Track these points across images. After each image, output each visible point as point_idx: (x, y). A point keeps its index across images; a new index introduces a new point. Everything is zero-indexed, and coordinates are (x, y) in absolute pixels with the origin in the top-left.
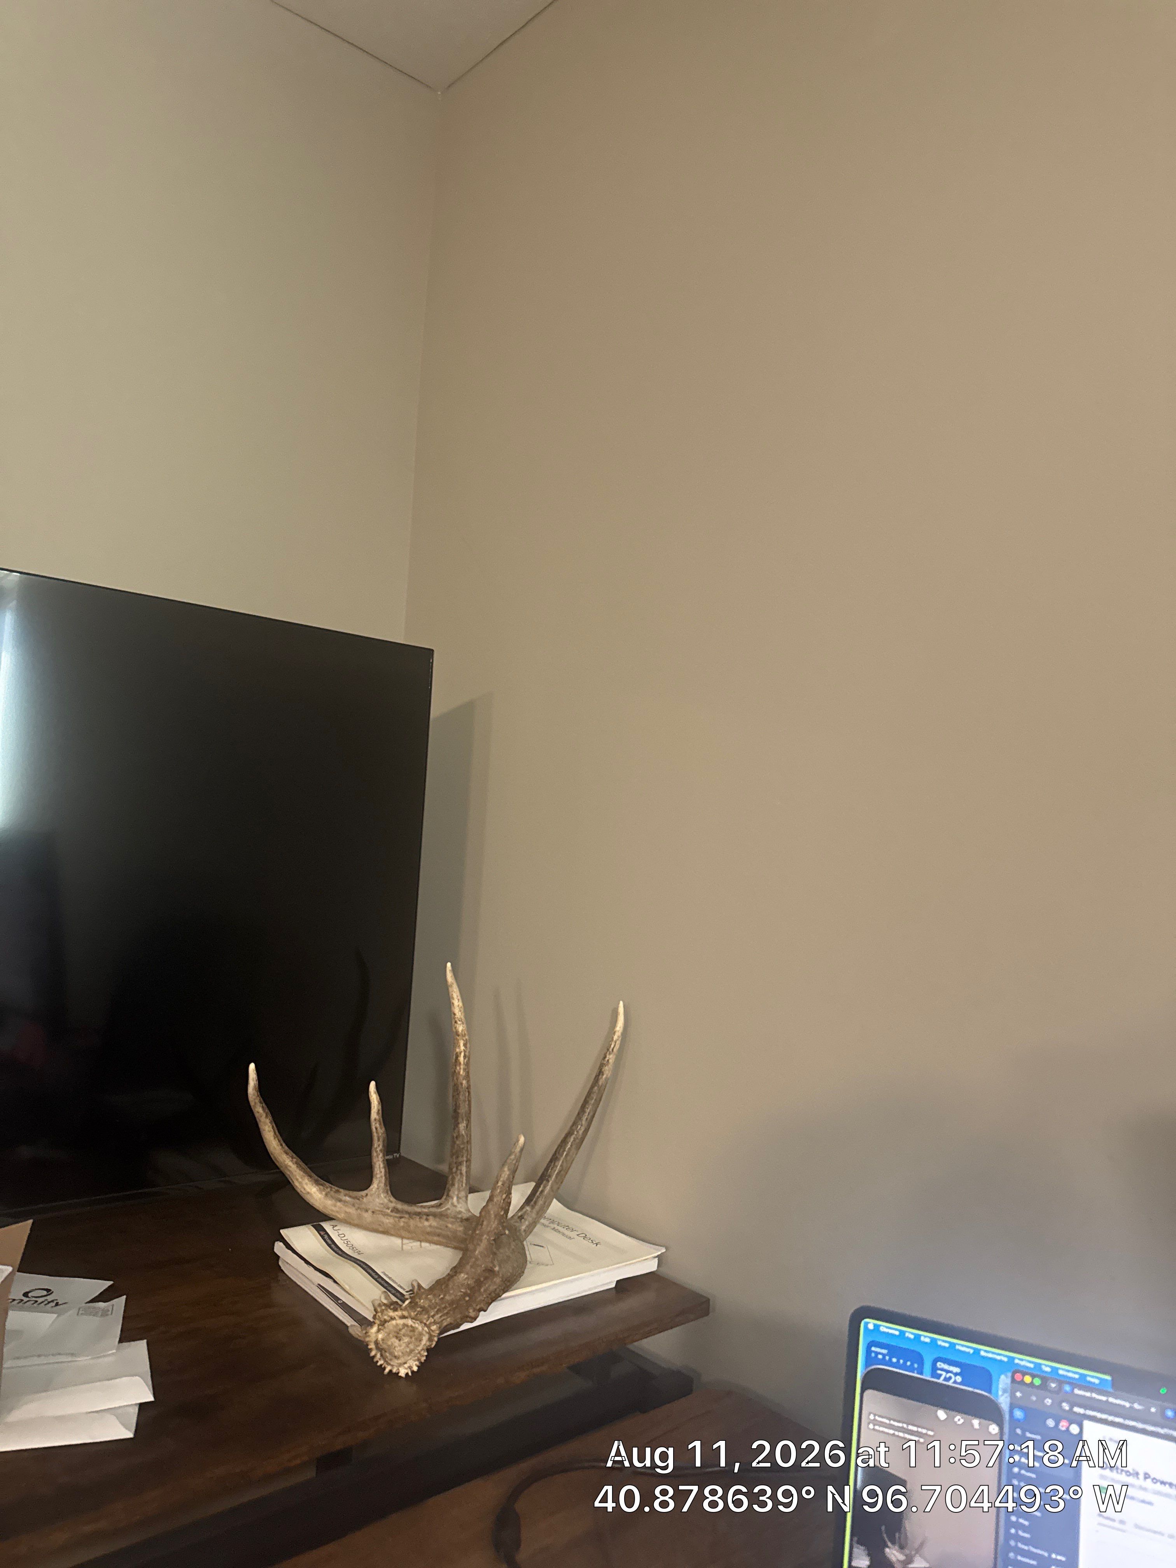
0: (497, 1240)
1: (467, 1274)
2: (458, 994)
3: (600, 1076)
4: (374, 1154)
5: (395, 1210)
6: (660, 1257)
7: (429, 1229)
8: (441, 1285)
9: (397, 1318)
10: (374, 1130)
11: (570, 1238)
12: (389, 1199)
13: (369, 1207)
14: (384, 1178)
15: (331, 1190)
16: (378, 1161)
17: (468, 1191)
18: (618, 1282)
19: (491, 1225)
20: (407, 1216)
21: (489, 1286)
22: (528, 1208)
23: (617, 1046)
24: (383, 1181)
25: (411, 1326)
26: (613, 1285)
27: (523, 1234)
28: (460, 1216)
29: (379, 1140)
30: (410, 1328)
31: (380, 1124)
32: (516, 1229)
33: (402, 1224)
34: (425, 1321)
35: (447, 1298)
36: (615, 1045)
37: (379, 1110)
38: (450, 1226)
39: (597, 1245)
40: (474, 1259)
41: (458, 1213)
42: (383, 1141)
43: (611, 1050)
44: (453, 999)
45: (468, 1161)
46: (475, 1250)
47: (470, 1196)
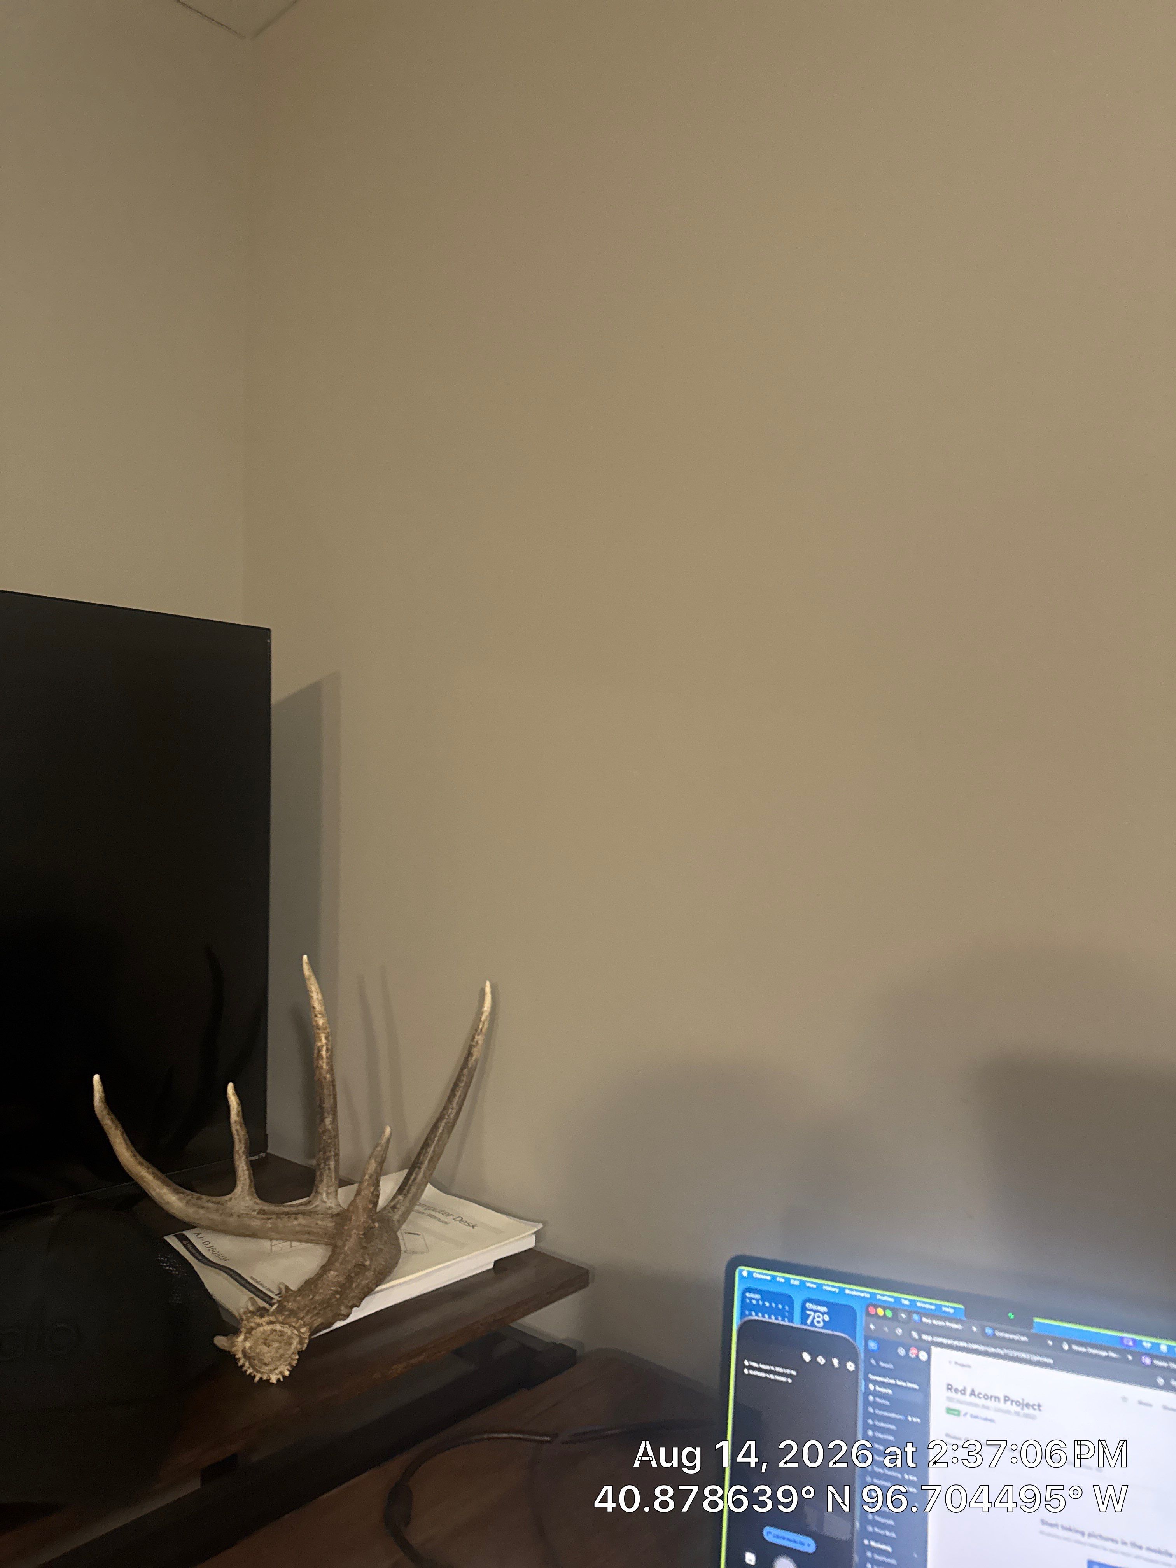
0: (368, 1234)
1: (336, 1270)
2: (317, 987)
3: (469, 1058)
4: (236, 1156)
5: (262, 1212)
6: (537, 1234)
7: (298, 1228)
8: (310, 1285)
9: (264, 1324)
10: (234, 1132)
11: (446, 1223)
12: (255, 1202)
13: (233, 1211)
14: (248, 1180)
15: (193, 1197)
16: (241, 1163)
17: (338, 1186)
18: (496, 1262)
19: (360, 1218)
20: (273, 1216)
21: (362, 1280)
22: (400, 1197)
23: (486, 1026)
24: (248, 1181)
25: (280, 1331)
26: (491, 1266)
27: (397, 1223)
28: (330, 1212)
29: (240, 1142)
30: (280, 1333)
31: (241, 1126)
32: (388, 1220)
33: (270, 1226)
34: (294, 1324)
35: (317, 1297)
36: (483, 1026)
37: (239, 1112)
38: (320, 1222)
39: (473, 1228)
40: (342, 1256)
41: (326, 1208)
42: (246, 1143)
43: (479, 1031)
44: (312, 992)
45: (337, 1155)
46: (344, 1245)
47: (340, 1190)
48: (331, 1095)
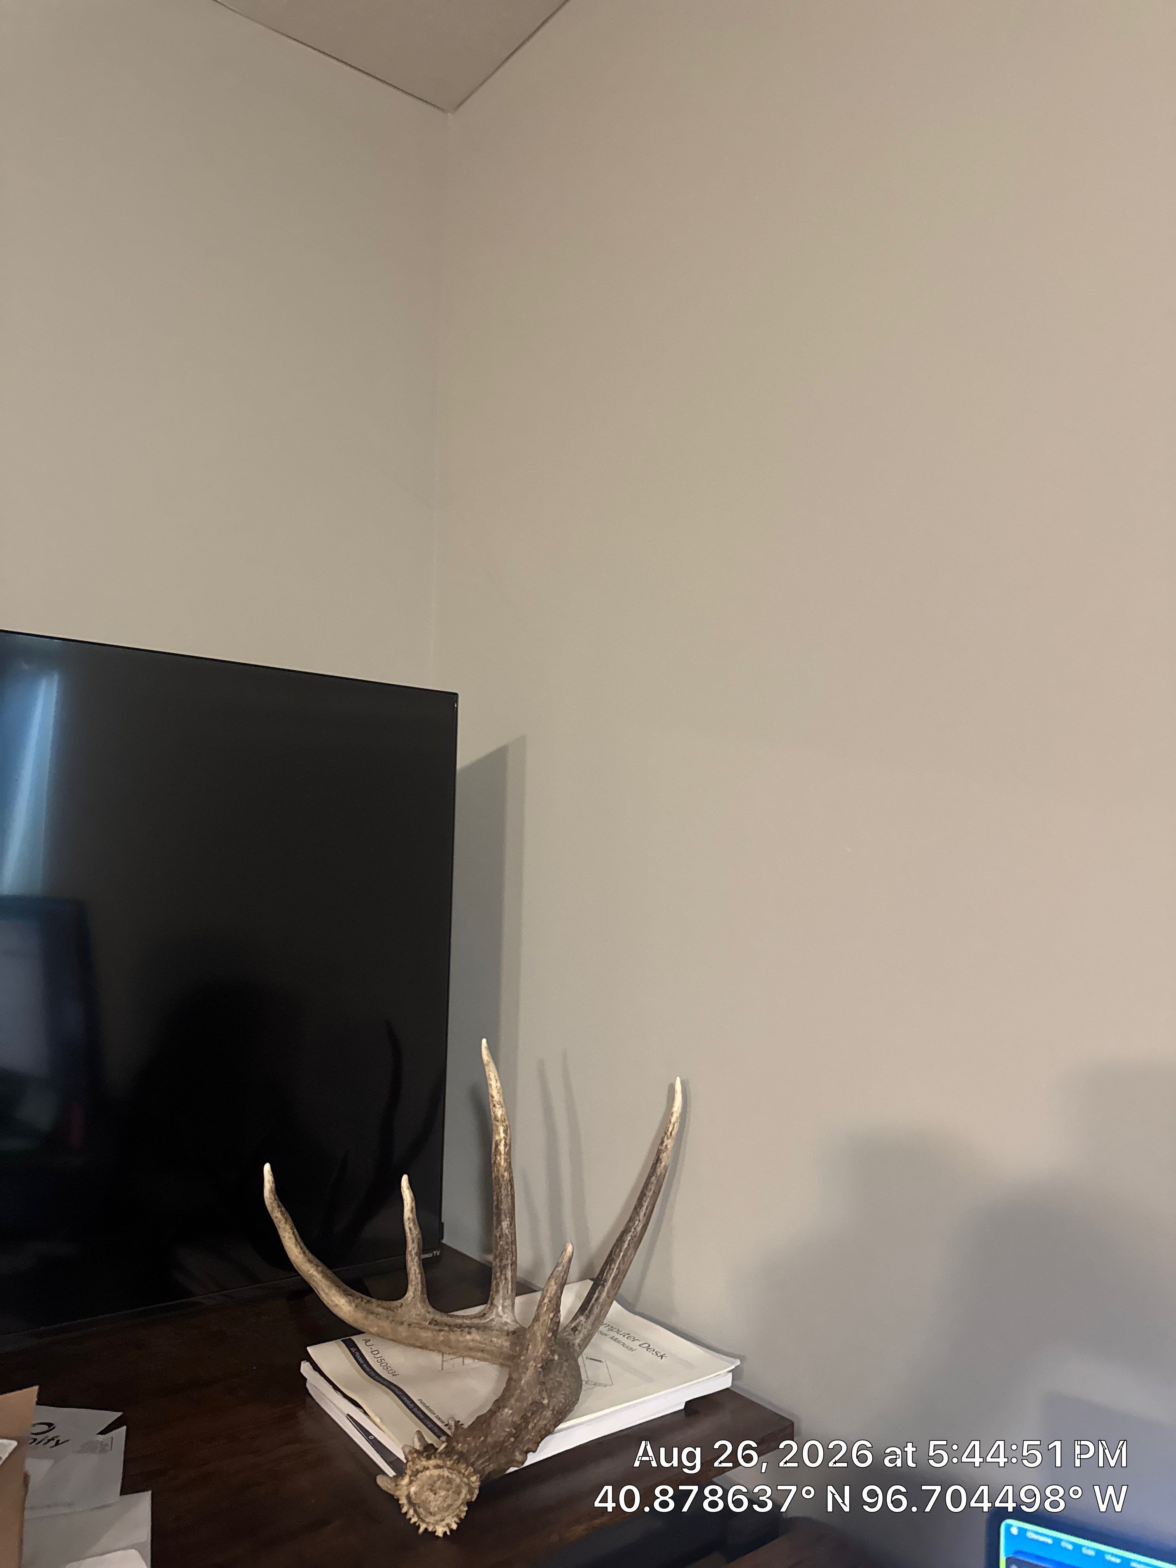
0: (547, 1366)
2: (496, 1073)
3: (658, 1164)
5: (433, 1322)
6: (735, 1371)
7: (472, 1344)
8: (483, 1423)
9: (431, 1467)
10: (407, 1230)
12: (427, 1309)
13: (404, 1319)
14: (420, 1285)
15: (362, 1301)
16: (414, 1265)
17: (514, 1295)
18: (687, 1403)
19: (537, 1349)
20: (446, 1328)
21: (538, 1421)
22: (582, 1318)
23: (676, 1129)
24: (420, 1289)
25: (448, 1477)
26: (682, 1407)
27: (578, 1348)
29: (413, 1242)
30: (447, 1480)
31: (414, 1224)
32: (569, 1344)
34: (463, 1471)
35: (489, 1439)
36: (673, 1129)
37: (412, 1208)
39: (662, 1358)
40: (518, 1390)
41: (502, 1323)
42: (419, 1243)
43: (669, 1134)
44: (491, 1080)
46: (521, 1378)
47: (517, 1300)
48: (508, 1196)
